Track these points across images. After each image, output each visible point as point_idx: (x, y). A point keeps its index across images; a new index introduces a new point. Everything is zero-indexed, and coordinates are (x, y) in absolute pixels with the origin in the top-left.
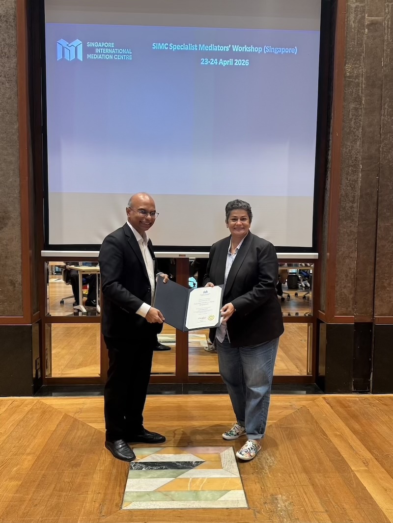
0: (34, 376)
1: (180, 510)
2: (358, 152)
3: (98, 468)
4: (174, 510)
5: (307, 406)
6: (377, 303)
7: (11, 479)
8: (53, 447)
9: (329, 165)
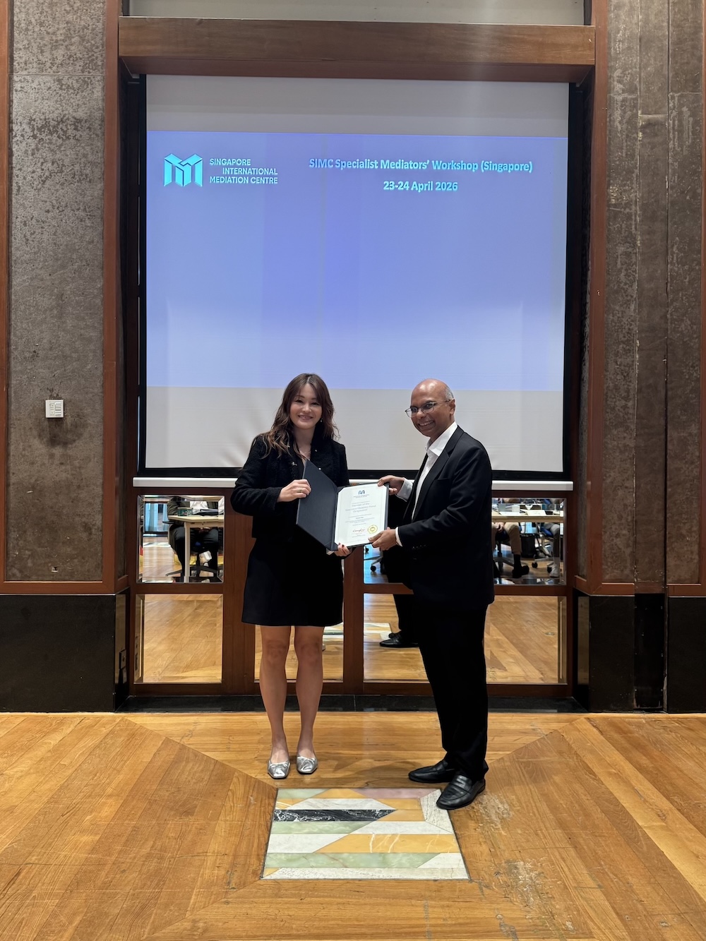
0: (117, 681)
1: (357, 882)
2: (632, 321)
3: (222, 817)
4: (347, 881)
5: (560, 731)
6: (671, 561)
7: (83, 832)
8: (148, 787)
9: (587, 343)
